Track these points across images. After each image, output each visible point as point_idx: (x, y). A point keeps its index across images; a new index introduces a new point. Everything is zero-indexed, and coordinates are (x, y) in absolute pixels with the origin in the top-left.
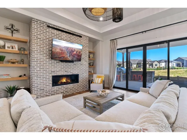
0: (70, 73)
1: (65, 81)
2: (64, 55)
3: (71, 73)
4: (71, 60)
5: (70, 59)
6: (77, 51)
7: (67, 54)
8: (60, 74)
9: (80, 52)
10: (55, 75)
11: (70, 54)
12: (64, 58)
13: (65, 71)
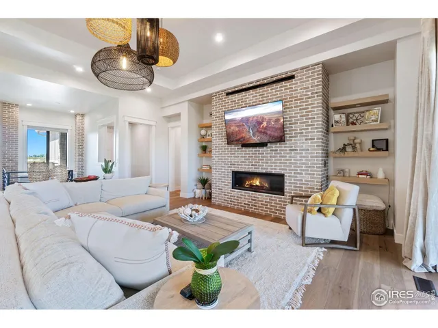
0: (262, 169)
1: (258, 183)
2: (244, 135)
3: (264, 169)
4: (258, 142)
5: (255, 139)
6: (270, 120)
7: (249, 132)
8: (243, 170)
9: (277, 120)
10: (236, 170)
11: (256, 130)
12: (244, 140)
13: (252, 165)
